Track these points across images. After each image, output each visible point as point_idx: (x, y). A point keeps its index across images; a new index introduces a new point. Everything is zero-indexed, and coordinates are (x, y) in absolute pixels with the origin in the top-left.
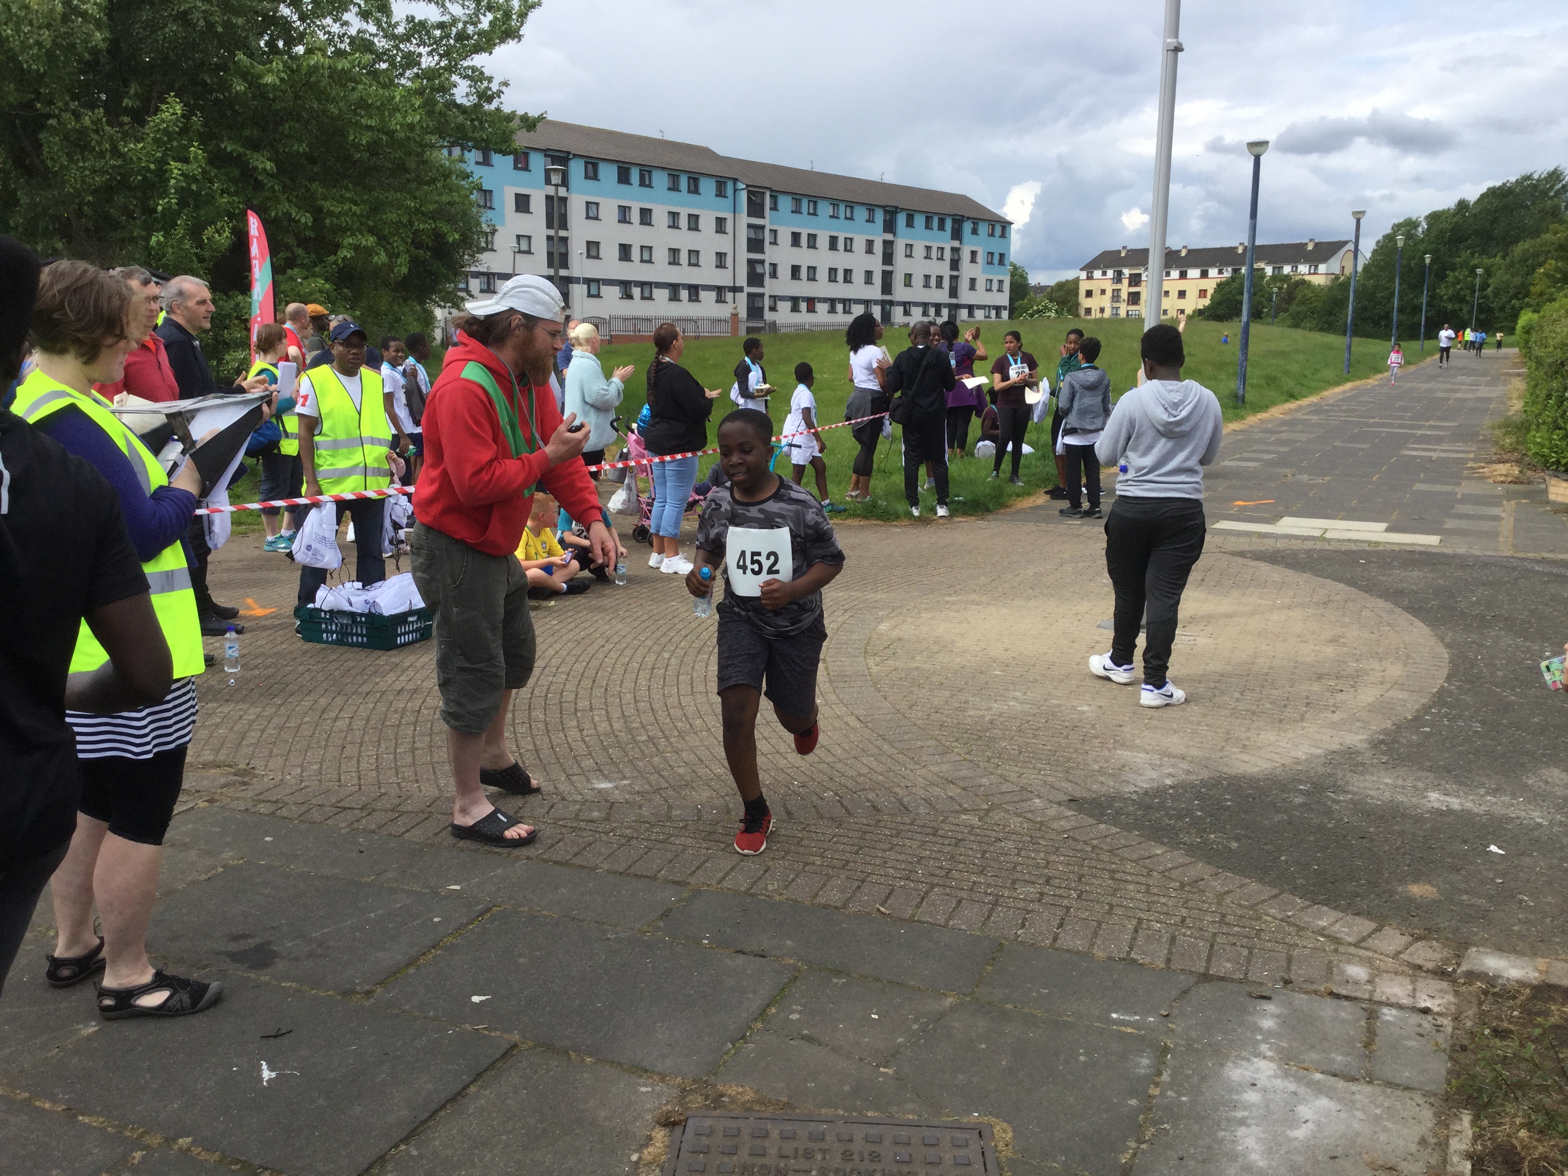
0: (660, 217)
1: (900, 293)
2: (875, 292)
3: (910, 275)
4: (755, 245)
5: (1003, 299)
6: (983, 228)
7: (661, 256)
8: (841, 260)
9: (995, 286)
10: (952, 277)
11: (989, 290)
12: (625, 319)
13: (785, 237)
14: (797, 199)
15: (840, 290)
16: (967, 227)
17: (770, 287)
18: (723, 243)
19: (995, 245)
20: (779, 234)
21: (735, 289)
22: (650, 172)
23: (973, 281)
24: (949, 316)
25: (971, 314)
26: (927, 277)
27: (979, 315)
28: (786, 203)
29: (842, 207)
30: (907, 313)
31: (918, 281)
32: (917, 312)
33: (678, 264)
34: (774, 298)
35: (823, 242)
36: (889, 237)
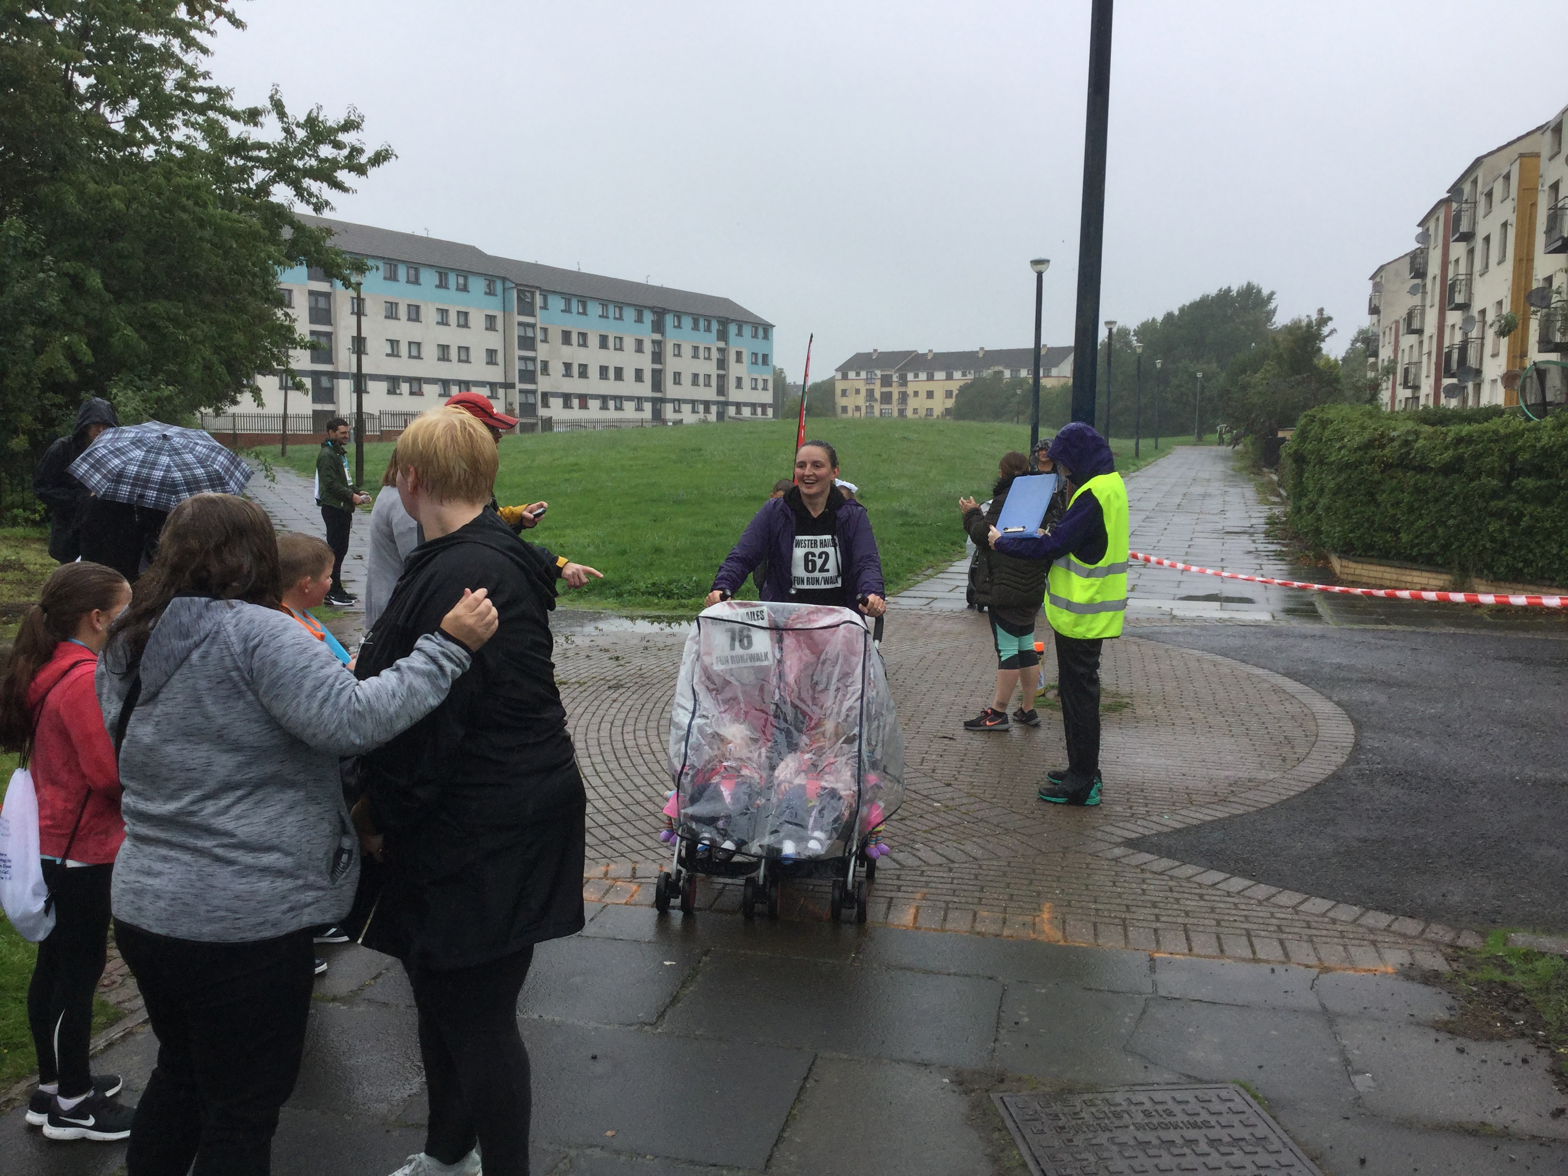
0: (429, 314)
1: (671, 391)
2: (645, 389)
3: (679, 374)
4: (527, 343)
5: (767, 397)
6: (747, 330)
7: (430, 352)
8: (611, 358)
9: (760, 385)
10: (719, 376)
11: (755, 388)
12: (393, 415)
13: (555, 336)
14: (567, 297)
15: (610, 387)
16: (733, 329)
17: (543, 384)
18: (494, 340)
19: (759, 346)
20: (550, 332)
21: (508, 386)
22: (417, 270)
23: (739, 380)
24: (718, 413)
25: (739, 412)
26: (696, 376)
27: (746, 412)
28: (557, 303)
29: (611, 308)
30: (677, 411)
31: (686, 379)
32: (686, 408)
33: (449, 360)
34: (545, 396)
35: (594, 341)
36: (657, 337)
